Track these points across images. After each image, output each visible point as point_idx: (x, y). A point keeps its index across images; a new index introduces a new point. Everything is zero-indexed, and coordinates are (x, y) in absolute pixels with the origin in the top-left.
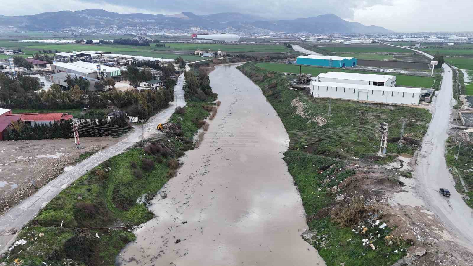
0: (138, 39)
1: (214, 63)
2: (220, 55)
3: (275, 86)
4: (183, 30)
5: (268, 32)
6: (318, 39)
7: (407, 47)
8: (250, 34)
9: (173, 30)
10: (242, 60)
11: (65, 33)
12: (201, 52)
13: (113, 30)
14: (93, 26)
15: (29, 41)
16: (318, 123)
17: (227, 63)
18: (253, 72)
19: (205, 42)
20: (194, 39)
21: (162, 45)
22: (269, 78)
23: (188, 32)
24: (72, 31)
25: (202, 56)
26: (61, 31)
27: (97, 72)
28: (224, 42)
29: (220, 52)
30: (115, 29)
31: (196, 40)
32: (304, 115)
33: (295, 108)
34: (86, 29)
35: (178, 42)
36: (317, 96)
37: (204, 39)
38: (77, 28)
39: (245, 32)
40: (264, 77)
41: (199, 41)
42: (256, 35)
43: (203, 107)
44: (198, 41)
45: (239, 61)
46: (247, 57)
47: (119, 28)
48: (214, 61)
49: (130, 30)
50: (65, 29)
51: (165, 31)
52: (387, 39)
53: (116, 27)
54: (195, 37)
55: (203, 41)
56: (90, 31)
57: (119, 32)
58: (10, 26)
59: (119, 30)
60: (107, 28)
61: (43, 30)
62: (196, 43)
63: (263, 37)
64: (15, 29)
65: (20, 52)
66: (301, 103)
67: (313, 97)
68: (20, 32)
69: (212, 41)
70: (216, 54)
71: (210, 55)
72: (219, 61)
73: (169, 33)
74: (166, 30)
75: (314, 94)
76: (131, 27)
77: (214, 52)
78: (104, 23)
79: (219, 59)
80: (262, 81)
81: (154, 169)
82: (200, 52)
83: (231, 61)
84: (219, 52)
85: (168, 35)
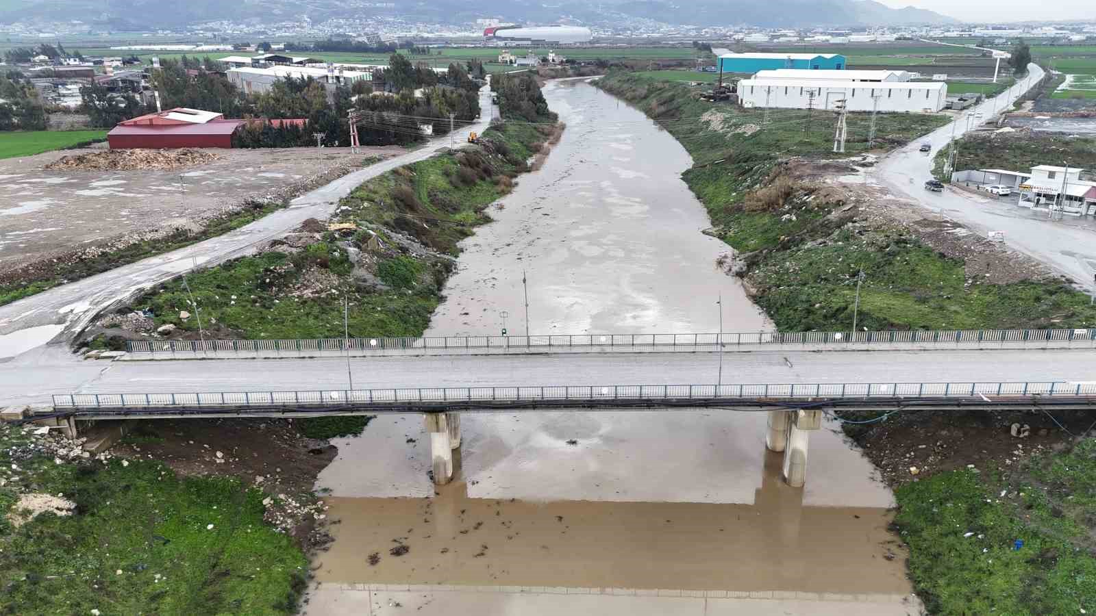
0: (366, 41)
1: (541, 76)
2: (553, 60)
3: (672, 99)
4: (461, 25)
5: (658, 26)
6: (773, 37)
7: (973, 46)
8: (616, 30)
9: (438, 26)
10: (600, 70)
11: (196, 34)
12: (513, 58)
13: (302, 28)
14: (255, 20)
15: (133, 48)
16: (745, 133)
17: (569, 76)
18: (625, 86)
19: (514, 45)
20: (490, 39)
21: (424, 51)
22: (660, 89)
23: (471, 29)
24: (213, 30)
25: (516, 65)
26: (189, 31)
27: (327, 77)
28: (557, 43)
29: (554, 55)
30: (305, 24)
31: (495, 40)
32: (722, 128)
33: (708, 123)
34: (241, 26)
35: (455, 46)
36: (750, 106)
37: (513, 39)
38: (222, 23)
39: (602, 27)
40: (648, 90)
41: (501, 44)
42: (629, 32)
43: (535, 128)
44: (499, 43)
45: (594, 74)
46: (612, 65)
47: (315, 22)
48: (541, 72)
49: (338, 27)
50: (195, 27)
51: (418, 28)
52: (937, 33)
53: (309, 20)
54: (492, 35)
55: (509, 43)
56: (252, 29)
57: (314, 31)
58: (76, 22)
59: (315, 27)
60: (289, 24)
61: (146, 28)
62: (495, 48)
63: (645, 36)
64: (86, 28)
65: (136, 63)
66: (718, 114)
67: (743, 107)
68: (98, 34)
69: (530, 42)
70: (545, 60)
71: (532, 61)
72: (553, 74)
73: (428, 32)
74: (421, 26)
75: (744, 102)
76: (341, 21)
77: (541, 56)
78: (280, 13)
79: (552, 70)
80: (645, 97)
81: (475, 184)
82: (508, 57)
83: (577, 72)
84: (551, 56)
85: (425, 35)
